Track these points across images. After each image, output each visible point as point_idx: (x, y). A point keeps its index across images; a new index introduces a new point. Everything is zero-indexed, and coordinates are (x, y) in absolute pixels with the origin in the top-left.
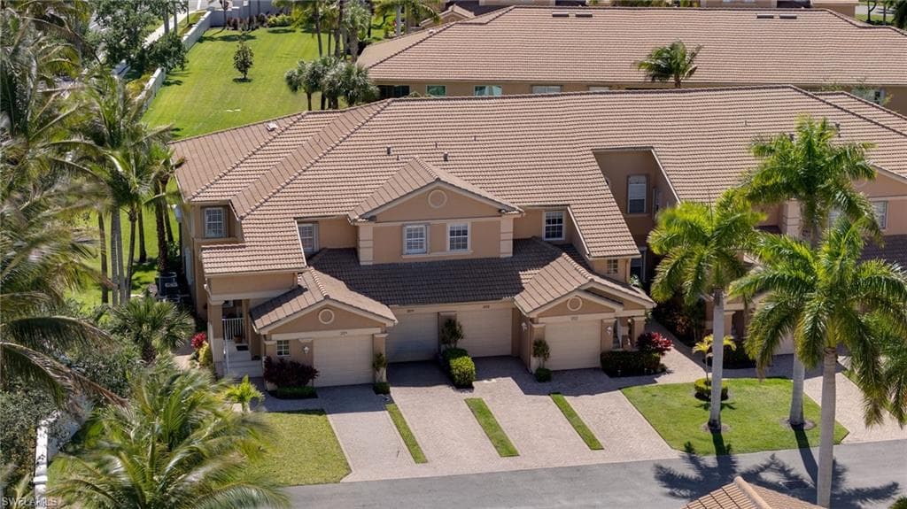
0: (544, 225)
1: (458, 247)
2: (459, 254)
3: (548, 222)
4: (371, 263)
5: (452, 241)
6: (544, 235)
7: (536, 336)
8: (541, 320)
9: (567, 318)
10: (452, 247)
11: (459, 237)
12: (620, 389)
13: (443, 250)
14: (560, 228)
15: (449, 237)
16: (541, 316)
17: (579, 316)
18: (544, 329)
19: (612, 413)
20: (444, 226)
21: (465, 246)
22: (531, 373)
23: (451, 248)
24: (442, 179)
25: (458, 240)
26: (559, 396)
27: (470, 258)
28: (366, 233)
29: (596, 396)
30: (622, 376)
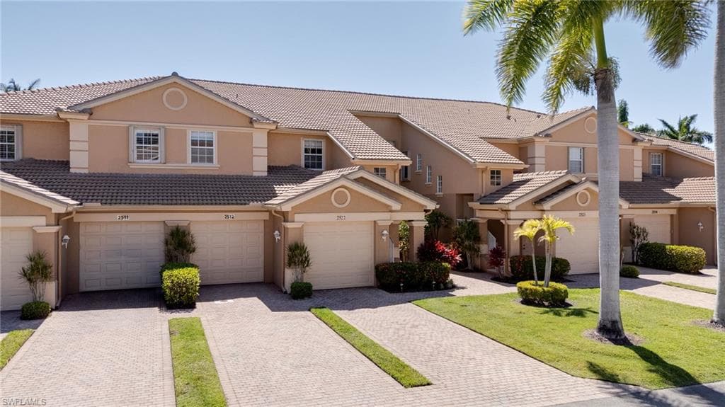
0: (303, 154)
1: (202, 160)
2: (203, 168)
3: (306, 151)
4: (86, 171)
5: (194, 152)
6: (303, 164)
7: (291, 239)
8: (298, 217)
9: (332, 217)
10: (194, 160)
11: (202, 149)
12: (410, 302)
13: (185, 161)
14: (320, 158)
15: (190, 147)
16: (298, 209)
17: (347, 215)
18: (301, 229)
19: (413, 326)
20: (184, 133)
21: (210, 160)
22: (286, 293)
23: (192, 161)
24: (179, 75)
25: (202, 152)
26: (325, 310)
27: (216, 173)
28: (79, 131)
29: (379, 309)
30: (405, 291)
